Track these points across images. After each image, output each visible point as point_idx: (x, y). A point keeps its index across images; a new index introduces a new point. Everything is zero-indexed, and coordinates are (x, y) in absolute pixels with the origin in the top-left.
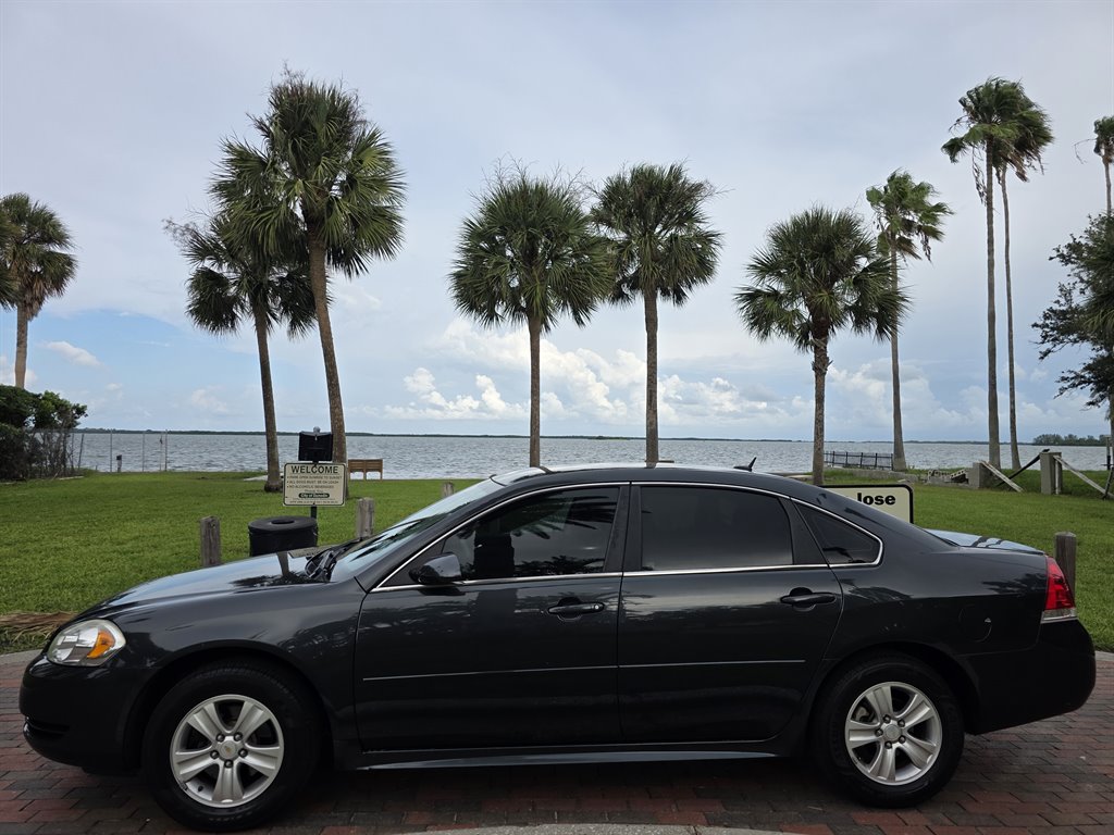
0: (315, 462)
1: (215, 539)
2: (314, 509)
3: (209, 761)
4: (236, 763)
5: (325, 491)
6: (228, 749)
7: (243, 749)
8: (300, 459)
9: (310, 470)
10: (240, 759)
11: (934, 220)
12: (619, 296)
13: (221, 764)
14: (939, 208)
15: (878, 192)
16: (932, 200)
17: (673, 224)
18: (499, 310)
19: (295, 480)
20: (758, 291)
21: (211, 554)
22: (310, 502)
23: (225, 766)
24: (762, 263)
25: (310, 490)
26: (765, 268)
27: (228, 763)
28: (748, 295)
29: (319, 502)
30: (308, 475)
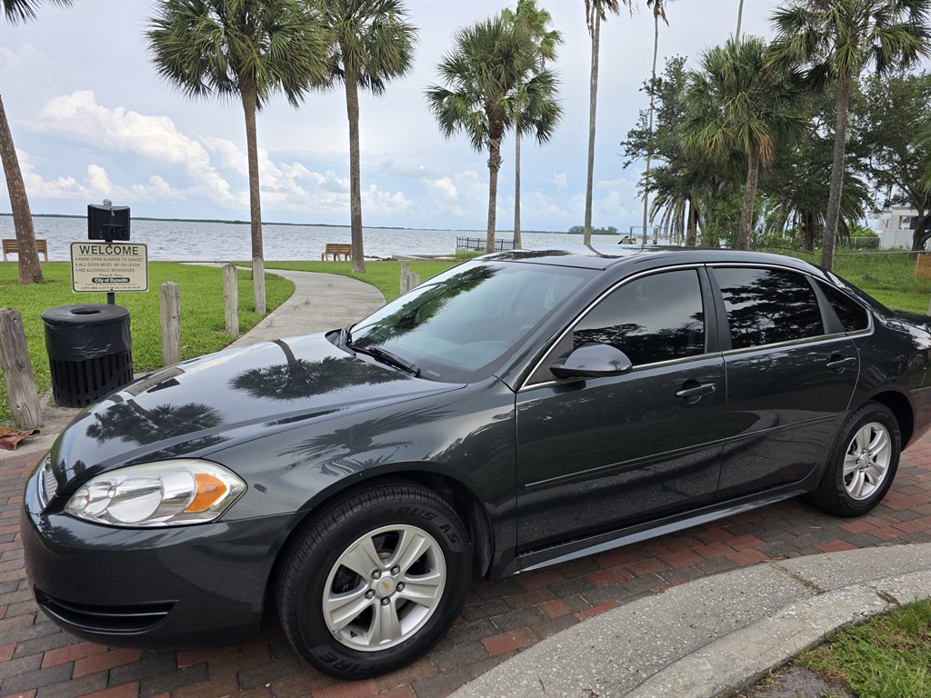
0: (109, 241)
1: (18, 335)
2: (111, 295)
3: (364, 604)
4: (393, 599)
5: (124, 275)
6: (386, 585)
7: (399, 584)
8: (90, 238)
9: (103, 250)
10: (397, 594)
11: (551, 44)
12: (319, 82)
13: (378, 602)
14: (554, 34)
15: (510, 12)
16: (548, 29)
17: (371, 13)
18: (205, 80)
19: (86, 262)
20: (446, 91)
21: (16, 353)
22: (107, 287)
23: (382, 604)
24: (451, 65)
25: (105, 274)
26: (454, 69)
27: (385, 601)
28: (436, 94)
29: (116, 287)
30: (102, 257)
